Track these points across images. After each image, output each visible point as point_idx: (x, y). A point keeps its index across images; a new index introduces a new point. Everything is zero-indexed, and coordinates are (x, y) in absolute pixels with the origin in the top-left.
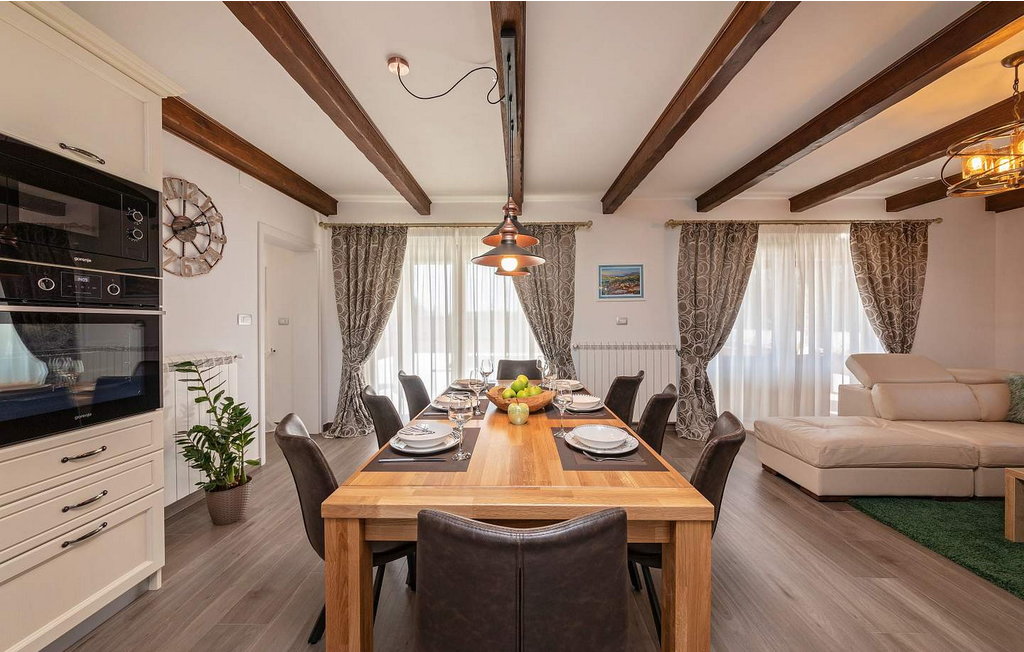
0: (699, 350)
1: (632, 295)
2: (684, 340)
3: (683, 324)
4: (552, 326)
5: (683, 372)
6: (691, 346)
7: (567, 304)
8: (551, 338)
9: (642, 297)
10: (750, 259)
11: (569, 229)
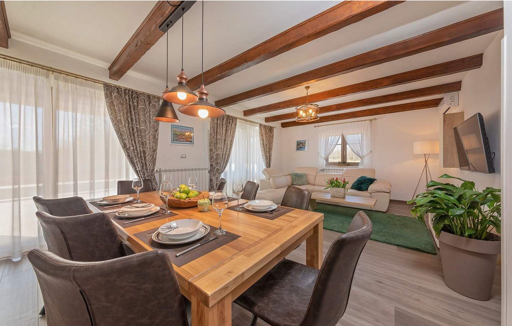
0: (218, 170)
1: (188, 143)
2: (211, 166)
3: (211, 158)
4: (145, 158)
5: (211, 180)
6: (215, 168)
7: (154, 145)
8: (144, 165)
9: (193, 144)
10: (234, 132)
11: (156, 100)
